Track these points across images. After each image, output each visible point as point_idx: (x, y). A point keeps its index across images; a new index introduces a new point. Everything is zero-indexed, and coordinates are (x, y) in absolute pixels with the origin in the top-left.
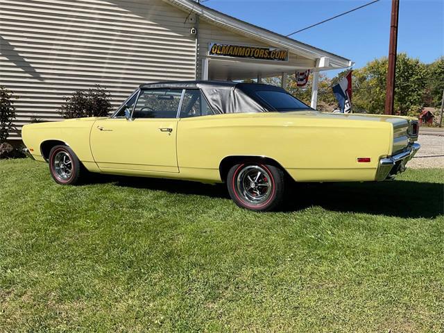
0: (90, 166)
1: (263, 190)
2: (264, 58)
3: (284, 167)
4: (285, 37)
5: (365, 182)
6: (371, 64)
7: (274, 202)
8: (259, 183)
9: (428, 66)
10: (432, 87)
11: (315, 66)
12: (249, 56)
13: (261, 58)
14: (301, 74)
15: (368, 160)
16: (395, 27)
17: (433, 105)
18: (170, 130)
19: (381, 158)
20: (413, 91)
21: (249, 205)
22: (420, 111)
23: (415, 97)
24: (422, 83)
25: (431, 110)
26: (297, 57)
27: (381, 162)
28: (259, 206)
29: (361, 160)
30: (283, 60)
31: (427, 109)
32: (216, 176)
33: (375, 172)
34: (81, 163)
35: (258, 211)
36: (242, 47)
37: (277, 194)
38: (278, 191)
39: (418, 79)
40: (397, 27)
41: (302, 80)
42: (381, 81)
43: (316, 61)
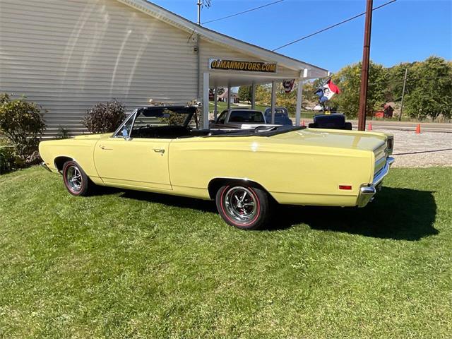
0: (96, 180)
1: (249, 209)
2: (256, 70)
3: (268, 190)
4: (272, 52)
5: (346, 207)
6: (345, 70)
7: (259, 221)
8: (245, 202)
9: (389, 69)
10: (393, 87)
11: (299, 76)
12: (244, 70)
13: (254, 70)
14: (288, 83)
15: (349, 188)
16: (367, 46)
17: (393, 101)
18: (163, 151)
19: (362, 186)
20: (377, 90)
21: (236, 223)
22: (383, 106)
23: (379, 95)
24: (385, 84)
25: (392, 104)
26: (284, 69)
27: (363, 189)
28: (245, 224)
29: (342, 187)
30: (273, 71)
31: (388, 104)
32: (205, 194)
33: (356, 198)
34: (88, 178)
35: (245, 229)
36: (238, 62)
37: (262, 214)
38: (263, 212)
39: (382, 81)
40: (369, 47)
41: (287, 87)
42: (352, 82)
43: (300, 72)
